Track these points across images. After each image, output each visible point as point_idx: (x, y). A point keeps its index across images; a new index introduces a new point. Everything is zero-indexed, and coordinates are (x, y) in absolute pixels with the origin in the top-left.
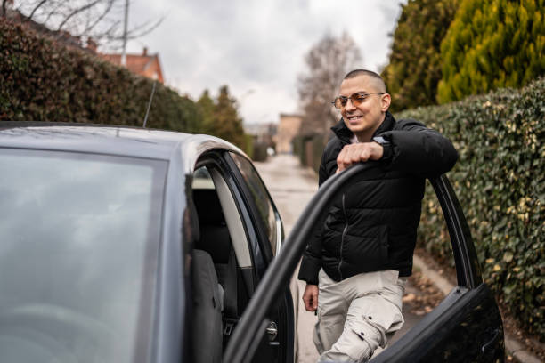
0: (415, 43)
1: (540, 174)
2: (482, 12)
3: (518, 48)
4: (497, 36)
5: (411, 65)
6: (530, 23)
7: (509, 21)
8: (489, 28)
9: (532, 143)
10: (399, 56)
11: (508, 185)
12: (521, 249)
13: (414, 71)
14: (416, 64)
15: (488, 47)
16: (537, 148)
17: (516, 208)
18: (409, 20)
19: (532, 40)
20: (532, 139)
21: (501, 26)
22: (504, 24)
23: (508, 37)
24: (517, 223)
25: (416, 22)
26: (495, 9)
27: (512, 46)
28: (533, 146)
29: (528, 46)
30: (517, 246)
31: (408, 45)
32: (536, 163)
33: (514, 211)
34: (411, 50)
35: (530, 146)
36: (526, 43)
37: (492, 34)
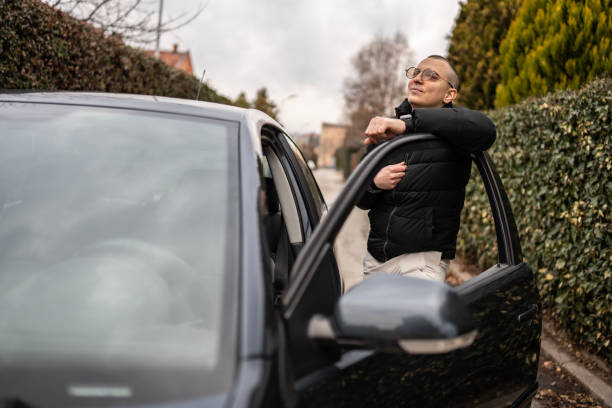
0: (473, 45)
1: (594, 176)
2: (545, 11)
3: (581, 50)
4: (559, 37)
5: (469, 68)
6: (595, 24)
7: (572, 21)
8: (552, 29)
9: (587, 144)
10: (456, 58)
11: (562, 189)
12: (573, 255)
13: (472, 75)
14: (474, 67)
15: (549, 49)
16: (592, 149)
17: (569, 213)
18: (468, 20)
19: (595, 43)
20: (586, 141)
21: (563, 26)
22: (567, 24)
23: (571, 38)
24: (570, 229)
25: (475, 22)
26: (559, 8)
27: (575, 48)
28: (588, 148)
29: (591, 48)
30: (569, 252)
31: (466, 47)
32: (590, 164)
33: (567, 216)
34: (469, 52)
35: (584, 148)
36: (589, 45)
37: (554, 35)
